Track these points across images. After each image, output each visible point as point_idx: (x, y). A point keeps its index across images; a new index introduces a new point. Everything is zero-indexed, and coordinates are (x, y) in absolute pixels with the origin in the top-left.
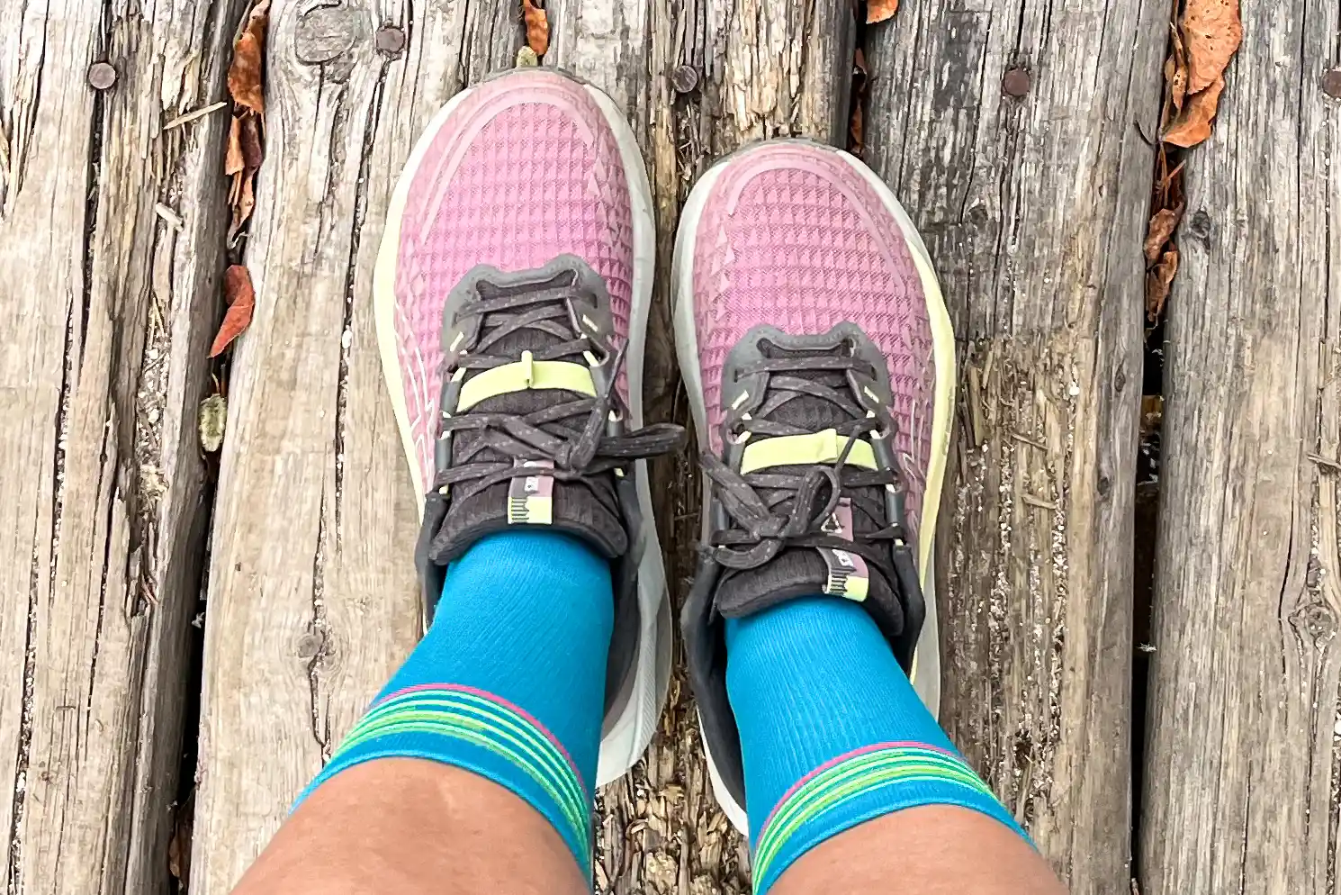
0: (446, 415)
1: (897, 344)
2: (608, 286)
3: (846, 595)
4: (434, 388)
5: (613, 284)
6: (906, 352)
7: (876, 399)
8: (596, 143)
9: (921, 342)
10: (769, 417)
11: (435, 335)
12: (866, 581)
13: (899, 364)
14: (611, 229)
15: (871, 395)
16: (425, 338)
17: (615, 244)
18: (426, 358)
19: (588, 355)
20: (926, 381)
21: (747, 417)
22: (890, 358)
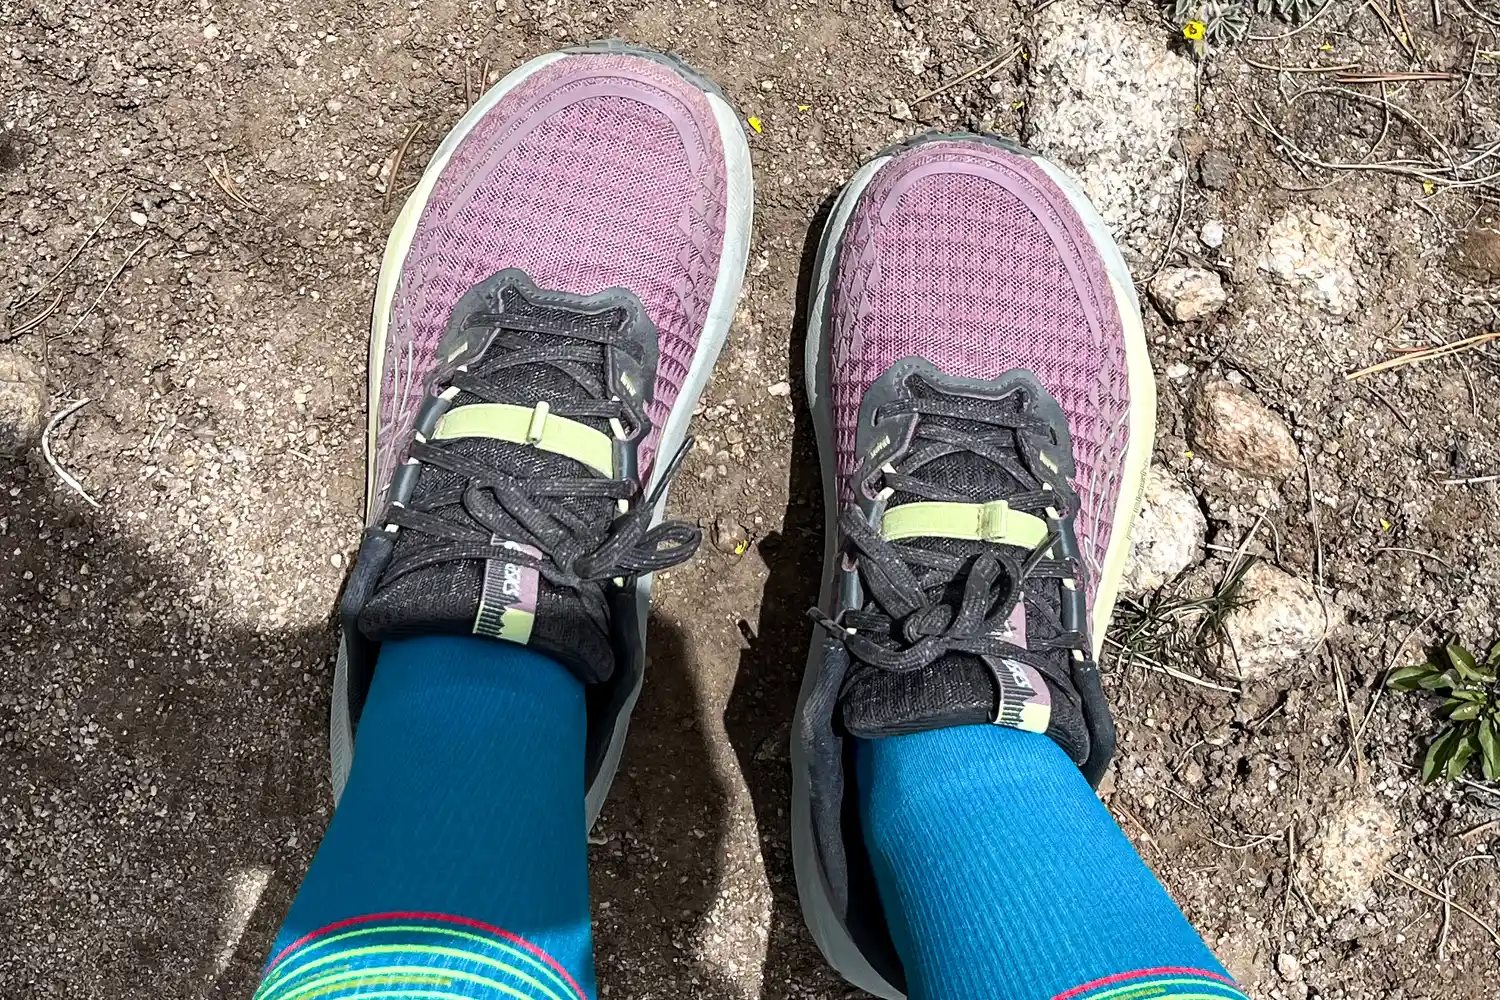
0: (420, 438)
1: (1082, 403)
2: (662, 341)
3: (1021, 726)
4: (415, 398)
5: (668, 341)
6: (1091, 413)
7: (1055, 469)
8: (702, 169)
9: (1112, 402)
10: (919, 474)
11: (436, 335)
12: (1048, 709)
13: (1082, 426)
14: (689, 278)
15: (1047, 463)
16: (424, 334)
17: (687, 295)
18: (418, 358)
19: (615, 423)
20: (1113, 449)
21: (888, 468)
22: (1073, 419)
